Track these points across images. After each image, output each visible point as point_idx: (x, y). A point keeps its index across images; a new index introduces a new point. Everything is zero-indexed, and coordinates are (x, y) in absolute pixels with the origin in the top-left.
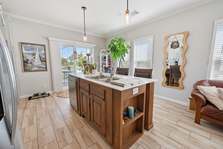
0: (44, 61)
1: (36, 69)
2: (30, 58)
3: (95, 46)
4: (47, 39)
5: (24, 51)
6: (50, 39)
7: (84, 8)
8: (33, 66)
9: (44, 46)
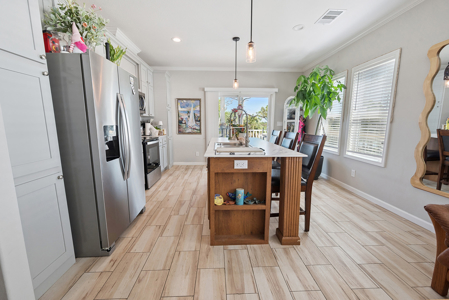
0: (198, 120)
1: (190, 130)
2: (184, 116)
3: (276, 90)
4: (203, 90)
5: (180, 109)
6: (206, 89)
7: (236, 39)
8: (187, 127)
9: (200, 100)
